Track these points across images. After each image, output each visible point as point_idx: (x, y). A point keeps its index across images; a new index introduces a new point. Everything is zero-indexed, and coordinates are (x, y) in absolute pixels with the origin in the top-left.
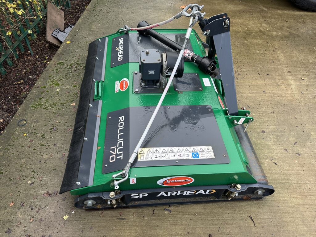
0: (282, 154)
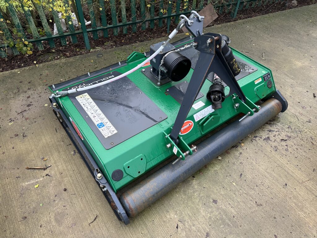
0: (198, 231)
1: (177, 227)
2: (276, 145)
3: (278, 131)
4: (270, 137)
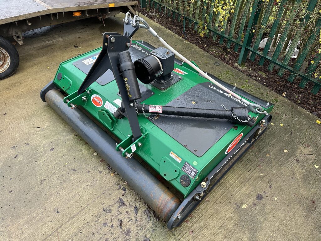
1: (38, 127)
2: (112, 212)
3: (137, 220)
4: (126, 207)
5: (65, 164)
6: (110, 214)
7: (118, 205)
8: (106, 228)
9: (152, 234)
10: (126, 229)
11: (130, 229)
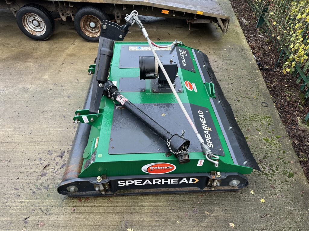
2: (52, 156)
3: (56, 172)
4: (61, 159)
5: (65, 110)
6: (49, 156)
7: (59, 154)
8: (38, 162)
9: (53, 188)
10: (45, 172)
11: (47, 173)
